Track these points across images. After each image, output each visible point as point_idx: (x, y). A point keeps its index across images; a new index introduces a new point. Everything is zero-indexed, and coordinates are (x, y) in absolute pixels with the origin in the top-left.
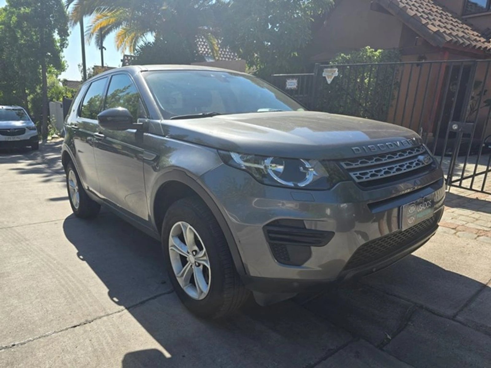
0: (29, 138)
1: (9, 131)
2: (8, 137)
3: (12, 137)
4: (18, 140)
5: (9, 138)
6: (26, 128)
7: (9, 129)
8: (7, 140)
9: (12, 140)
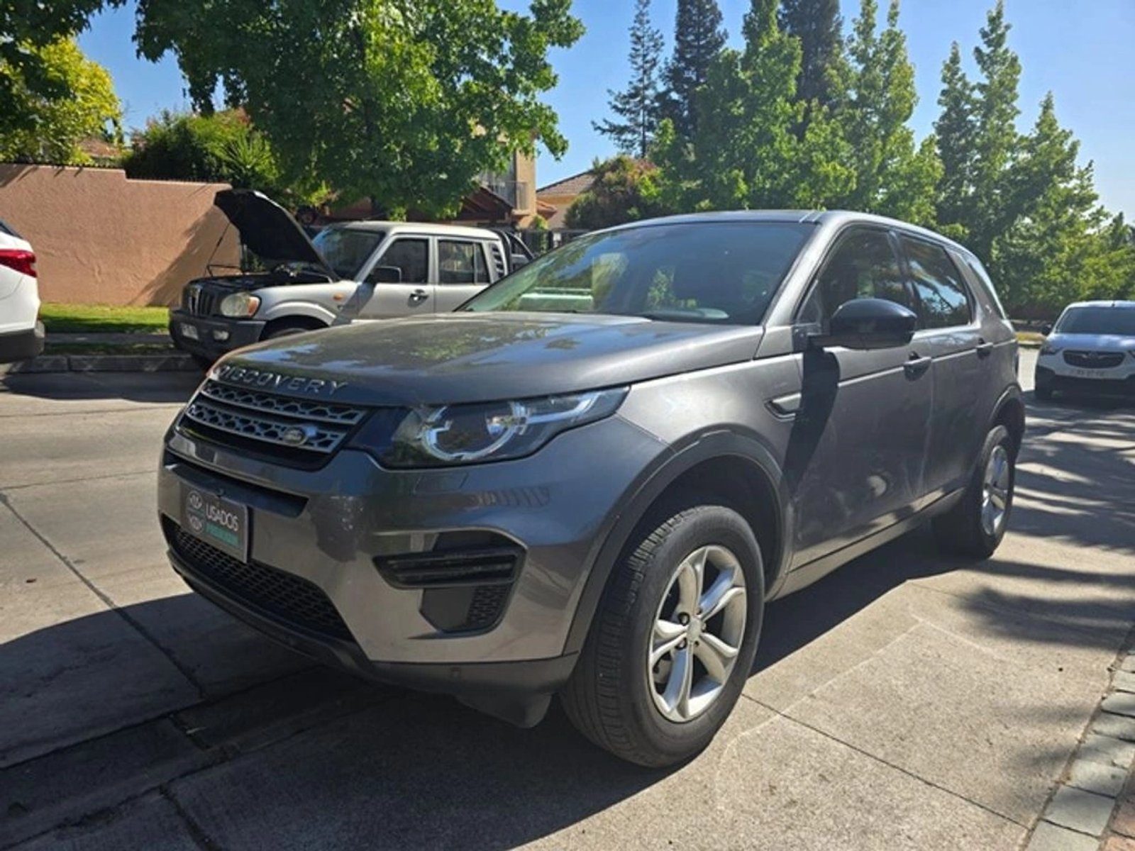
0: (1125, 377)
1: (1084, 356)
2: (1078, 368)
3: (1086, 370)
4: (1099, 377)
5: (1079, 371)
6: (1128, 354)
7: (1087, 353)
8: (1074, 374)
9: (1085, 376)
